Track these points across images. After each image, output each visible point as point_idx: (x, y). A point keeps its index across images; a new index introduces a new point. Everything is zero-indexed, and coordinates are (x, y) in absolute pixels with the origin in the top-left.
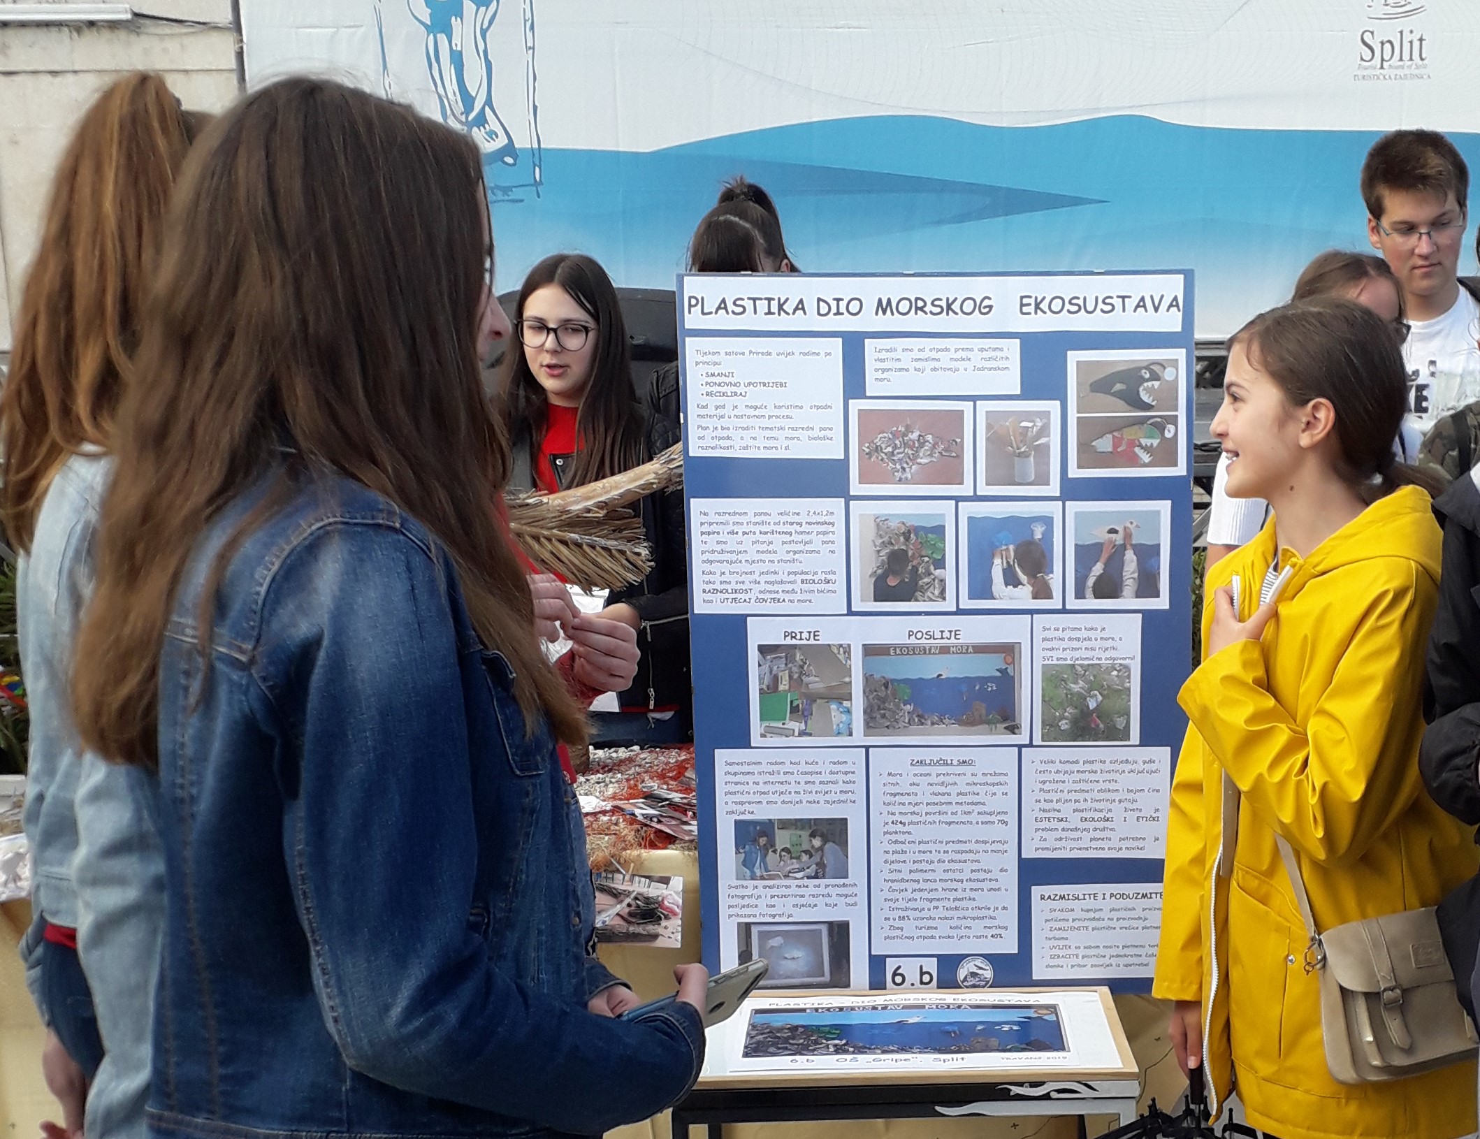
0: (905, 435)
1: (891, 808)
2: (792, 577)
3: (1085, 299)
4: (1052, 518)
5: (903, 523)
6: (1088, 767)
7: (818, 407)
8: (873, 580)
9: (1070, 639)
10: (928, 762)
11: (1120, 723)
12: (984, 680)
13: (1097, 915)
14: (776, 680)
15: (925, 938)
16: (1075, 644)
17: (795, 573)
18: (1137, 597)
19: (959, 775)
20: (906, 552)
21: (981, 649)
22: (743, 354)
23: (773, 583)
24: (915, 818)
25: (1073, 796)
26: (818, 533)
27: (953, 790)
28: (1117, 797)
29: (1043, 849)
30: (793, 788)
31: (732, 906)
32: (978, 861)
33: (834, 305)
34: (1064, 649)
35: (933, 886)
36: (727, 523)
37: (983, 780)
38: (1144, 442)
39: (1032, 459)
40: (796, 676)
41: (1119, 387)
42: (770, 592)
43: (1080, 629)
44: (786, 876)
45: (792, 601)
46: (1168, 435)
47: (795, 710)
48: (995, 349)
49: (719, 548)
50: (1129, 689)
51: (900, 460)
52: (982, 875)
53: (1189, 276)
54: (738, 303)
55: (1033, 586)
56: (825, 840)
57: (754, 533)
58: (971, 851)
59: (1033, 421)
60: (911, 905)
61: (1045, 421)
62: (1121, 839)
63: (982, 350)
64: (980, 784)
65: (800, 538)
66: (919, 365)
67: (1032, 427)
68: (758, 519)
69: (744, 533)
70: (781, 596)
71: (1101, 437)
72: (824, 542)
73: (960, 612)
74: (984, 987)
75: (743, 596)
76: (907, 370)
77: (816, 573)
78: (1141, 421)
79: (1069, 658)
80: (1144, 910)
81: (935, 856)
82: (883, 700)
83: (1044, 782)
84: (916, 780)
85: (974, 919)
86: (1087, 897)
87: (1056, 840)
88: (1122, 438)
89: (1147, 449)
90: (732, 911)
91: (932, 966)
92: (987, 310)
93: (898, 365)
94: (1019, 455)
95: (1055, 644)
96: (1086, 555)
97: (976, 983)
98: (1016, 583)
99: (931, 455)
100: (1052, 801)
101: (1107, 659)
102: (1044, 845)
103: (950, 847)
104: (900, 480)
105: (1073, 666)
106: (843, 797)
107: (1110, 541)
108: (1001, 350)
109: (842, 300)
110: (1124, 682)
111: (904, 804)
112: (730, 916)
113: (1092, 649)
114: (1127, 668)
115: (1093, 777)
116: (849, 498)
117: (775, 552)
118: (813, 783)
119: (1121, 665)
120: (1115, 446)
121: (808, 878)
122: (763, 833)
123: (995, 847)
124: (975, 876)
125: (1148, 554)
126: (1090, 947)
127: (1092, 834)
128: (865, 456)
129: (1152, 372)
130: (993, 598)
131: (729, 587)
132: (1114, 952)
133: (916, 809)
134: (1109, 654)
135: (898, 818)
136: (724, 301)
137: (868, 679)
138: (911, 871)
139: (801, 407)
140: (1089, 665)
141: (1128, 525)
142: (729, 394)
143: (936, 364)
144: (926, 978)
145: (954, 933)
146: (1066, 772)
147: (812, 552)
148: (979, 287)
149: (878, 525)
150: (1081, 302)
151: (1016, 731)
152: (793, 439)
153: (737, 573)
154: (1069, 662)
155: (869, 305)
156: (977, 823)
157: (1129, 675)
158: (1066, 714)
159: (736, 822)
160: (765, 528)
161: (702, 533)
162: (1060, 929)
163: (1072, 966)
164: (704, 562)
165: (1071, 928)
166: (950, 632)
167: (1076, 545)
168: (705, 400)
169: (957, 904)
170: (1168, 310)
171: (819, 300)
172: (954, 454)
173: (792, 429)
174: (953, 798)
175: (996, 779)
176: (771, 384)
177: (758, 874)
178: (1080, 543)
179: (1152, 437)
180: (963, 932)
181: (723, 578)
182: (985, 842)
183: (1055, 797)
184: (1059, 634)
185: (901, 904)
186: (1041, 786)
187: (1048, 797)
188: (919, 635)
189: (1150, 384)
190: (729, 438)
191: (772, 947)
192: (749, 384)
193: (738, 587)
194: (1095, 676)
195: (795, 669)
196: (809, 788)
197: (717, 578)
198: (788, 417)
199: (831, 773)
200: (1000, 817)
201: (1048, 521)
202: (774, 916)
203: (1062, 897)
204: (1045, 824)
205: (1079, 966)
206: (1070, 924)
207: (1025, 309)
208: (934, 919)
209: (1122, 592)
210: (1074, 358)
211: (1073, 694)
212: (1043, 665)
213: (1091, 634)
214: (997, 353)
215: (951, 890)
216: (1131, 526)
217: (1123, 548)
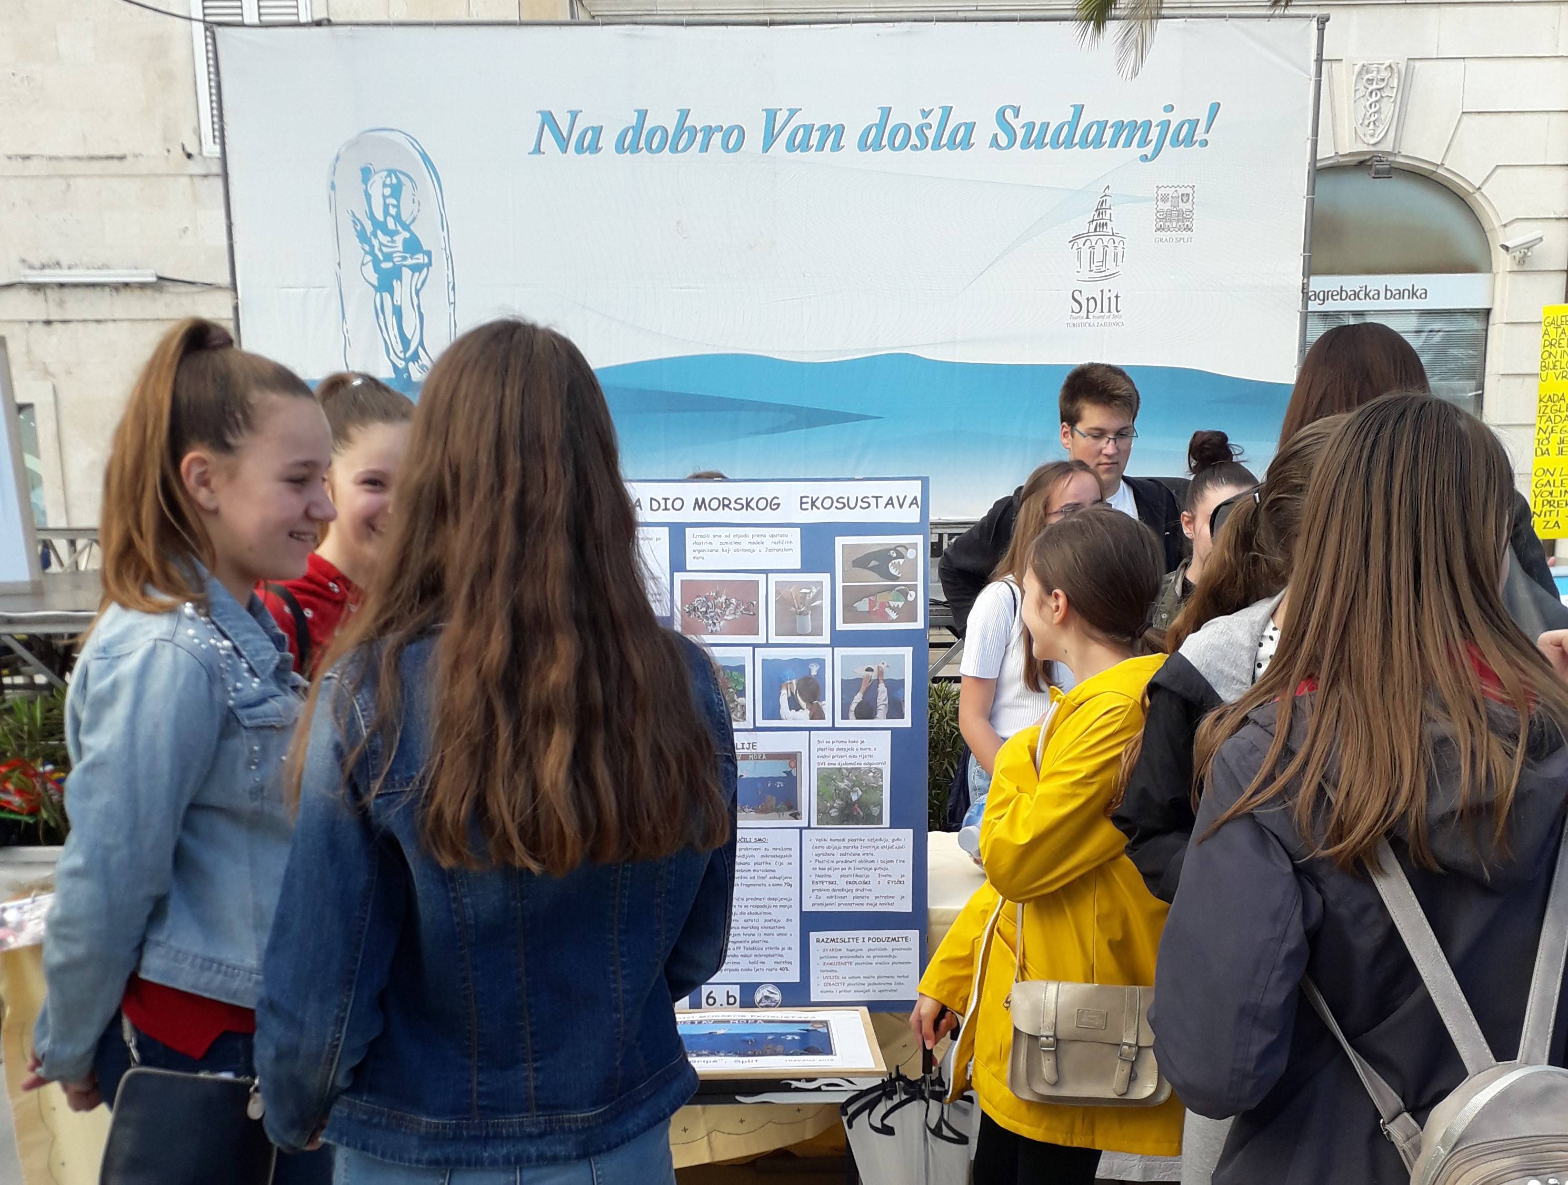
0: (716, 599)
3: (848, 498)
4: (824, 660)
6: (851, 844)
9: (838, 749)
11: (875, 811)
12: (774, 780)
13: (858, 954)
18: (887, 718)
19: (755, 849)
21: (771, 756)
25: (840, 865)
27: (751, 861)
28: (872, 865)
29: (818, 904)
32: (770, 913)
33: (662, 502)
34: (834, 757)
37: (775, 853)
38: (892, 604)
39: (809, 616)
41: (873, 563)
43: (845, 742)
46: (910, 599)
48: (781, 536)
50: (881, 786)
51: (712, 617)
52: (772, 924)
53: (925, 482)
55: (810, 710)
58: (764, 906)
59: (810, 589)
61: (819, 588)
62: (876, 897)
63: (772, 536)
64: (772, 856)
66: (725, 546)
67: (810, 593)
71: (861, 600)
73: (756, 729)
74: (774, 1007)
76: (717, 551)
78: (891, 589)
79: (837, 763)
80: (893, 950)
83: (819, 855)
85: (766, 956)
86: (851, 940)
87: (828, 898)
88: (876, 602)
89: (894, 609)
91: (736, 991)
92: (776, 506)
93: (710, 548)
94: (800, 614)
95: (826, 753)
96: (849, 687)
97: (769, 1004)
98: (798, 707)
99: (734, 614)
100: (824, 869)
101: (864, 764)
102: (819, 901)
103: (750, 903)
104: (712, 631)
105: (840, 769)
107: (868, 677)
108: (786, 536)
109: (669, 499)
110: (878, 781)
113: (854, 757)
114: (880, 771)
115: (854, 851)
119: (875, 768)
120: (871, 607)
123: (783, 903)
124: (767, 924)
125: (895, 686)
126: (853, 977)
127: (855, 894)
128: (686, 614)
129: (898, 552)
130: (781, 719)
132: (871, 981)
134: (866, 760)
140: (852, 768)
141: (881, 665)
143: (739, 547)
144: (732, 1000)
145: (751, 967)
146: (835, 848)
148: (769, 490)
150: (845, 501)
151: (798, 817)
154: (837, 766)
155: (689, 503)
156: (769, 885)
157: (882, 775)
158: (835, 805)
162: (831, 964)
163: (840, 992)
165: (839, 963)
166: (749, 744)
167: (842, 680)
169: (754, 945)
170: (910, 507)
171: (652, 499)
172: (752, 613)
174: (751, 867)
175: (784, 853)
178: (844, 678)
179: (899, 601)
180: (759, 966)
182: (776, 899)
183: (826, 866)
184: (830, 745)
186: (817, 858)
187: (822, 866)
189: (897, 561)
194: (856, 777)
200: (786, 881)
201: (821, 662)
203: (832, 941)
204: (820, 886)
205: (845, 991)
206: (838, 960)
207: (804, 506)
208: (737, 956)
209: (876, 715)
210: (840, 541)
211: (840, 790)
212: (818, 769)
213: (854, 746)
214: (783, 538)
215: (749, 935)
216: (883, 666)
217: (877, 682)
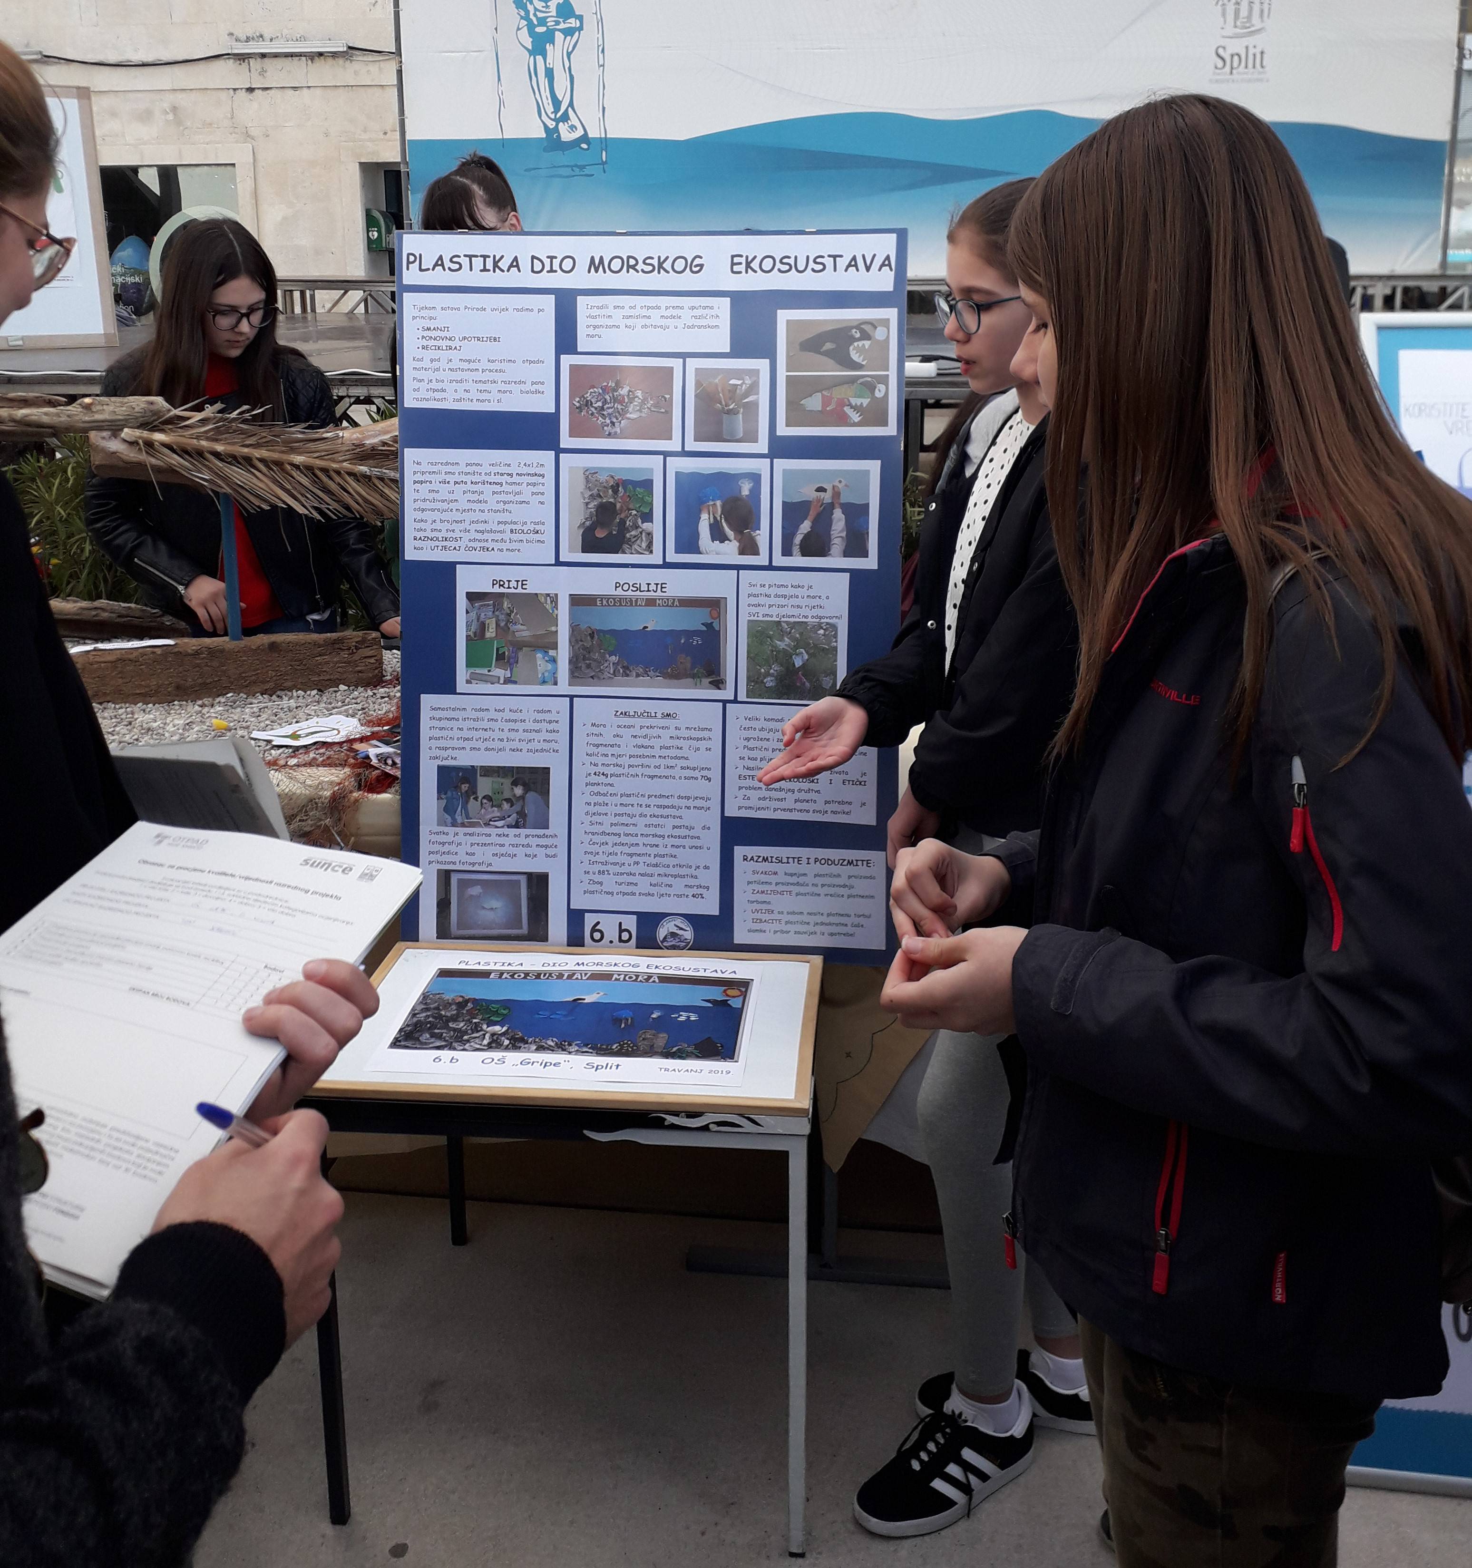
0: (615, 390)
1: (594, 759)
2: (501, 527)
3: (796, 257)
4: (760, 476)
5: (612, 477)
7: (531, 362)
8: (581, 531)
9: (776, 596)
10: (632, 713)
11: (827, 682)
12: (689, 634)
13: (801, 880)
14: (483, 627)
15: (624, 894)
16: (782, 601)
17: (505, 523)
18: (845, 556)
19: (663, 728)
20: (614, 505)
21: (686, 602)
22: (459, 309)
23: (482, 532)
24: (618, 770)
26: (528, 484)
27: (656, 743)
29: (746, 808)
30: (497, 735)
31: (432, 853)
32: (680, 817)
33: (547, 262)
34: (770, 606)
35: (634, 840)
36: (440, 473)
37: (687, 734)
38: (854, 401)
39: (741, 415)
40: (502, 624)
41: (828, 346)
42: (480, 541)
43: (787, 586)
44: (487, 824)
45: (501, 550)
46: (879, 394)
47: (500, 657)
48: (705, 308)
49: (431, 496)
50: (836, 649)
51: (610, 414)
52: (683, 832)
53: (902, 236)
54: (455, 260)
55: (739, 541)
56: (527, 788)
57: (466, 483)
58: (673, 807)
59: (743, 379)
60: (611, 859)
61: (754, 379)
62: (826, 802)
63: (693, 308)
64: (684, 739)
65: (509, 488)
66: (629, 322)
67: (741, 385)
68: (470, 469)
69: (456, 483)
70: (490, 545)
71: (811, 396)
72: (533, 494)
73: (666, 565)
74: (684, 948)
75: (453, 544)
76: (618, 327)
77: (525, 523)
78: (852, 380)
79: (775, 615)
80: (850, 877)
81: (637, 810)
82: (589, 650)
83: (748, 739)
84: (621, 731)
85: (675, 876)
86: (791, 860)
87: (760, 799)
88: (831, 398)
89: (856, 408)
90: (433, 857)
91: (631, 923)
92: (698, 268)
93: (610, 322)
94: (729, 412)
95: (762, 600)
96: (793, 512)
97: (675, 945)
98: (723, 538)
99: (640, 411)
100: (756, 759)
101: (813, 617)
102: (747, 803)
103: (654, 801)
104: (610, 434)
105: (779, 622)
106: (546, 746)
107: (818, 500)
108: (712, 308)
109: (556, 258)
110: (831, 642)
111: (607, 755)
112: (430, 863)
113: (798, 606)
114: (834, 627)
116: (559, 451)
117: (486, 502)
118: (517, 731)
119: (827, 624)
120: (824, 405)
121: (509, 827)
122: (465, 780)
123: (698, 803)
124: (677, 832)
125: (856, 513)
126: (793, 913)
127: (797, 795)
128: (575, 410)
129: (862, 331)
130: (700, 553)
131: (440, 535)
132: (819, 919)
133: (620, 761)
134: (815, 612)
135: (600, 769)
136: (441, 258)
137: (574, 629)
138: (612, 825)
139: (514, 362)
140: (795, 622)
141: (837, 484)
142: (444, 348)
143: (648, 322)
144: (625, 936)
145: (653, 890)
146: (771, 730)
147: (522, 502)
148: (689, 246)
149: (587, 478)
150: (792, 262)
151: (720, 685)
152: (505, 392)
153: (448, 522)
154: (775, 619)
155: (583, 263)
156: (680, 778)
157: (836, 634)
158: (772, 671)
159: (438, 766)
160: (476, 478)
161: (415, 482)
162: (763, 892)
163: (775, 932)
164: (415, 510)
165: (774, 892)
166: (657, 585)
167: (783, 502)
168: (420, 353)
169: (658, 860)
170: (880, 270)
171: (533, 257)
172: (663, 410)
173: (505, 382)
174: (657, 752)
175: (700, 734)
176: (485, 339)
177: (459, 820)
178: (789, 501)
179: (862, 397)
180: (664, 890)
181: (434, 526)
182: (688, 798)
183: (758, 754)
184: (766, 590)
185: (601, 858)
186: (746, 743)
188: (626, 587)
189: (860, 343)
190: (443, 390)
191: (472, 896)
192: (464, 338)
193: (450, 534)
194: (801, 634)
195: (502, 617)
196: (512, 735)
197: (427, 526)
198: (501, 371)
199: (535, 721)
200: (704, 773)
201: (756, 478)
202: (474, 864)
203: (765, 860)
204: (749, 783)
205: (782, 932)
206: (773, 887)
207: (736, 268)
208: (634, 875)
209: (829, 550)
210: (784, 316)
211: (779, 652)
212: (749, 621)
213: (798, 592)
214: (707, 311)
215: (652, 846)
216: (840, 486)
217: (831, 506)
